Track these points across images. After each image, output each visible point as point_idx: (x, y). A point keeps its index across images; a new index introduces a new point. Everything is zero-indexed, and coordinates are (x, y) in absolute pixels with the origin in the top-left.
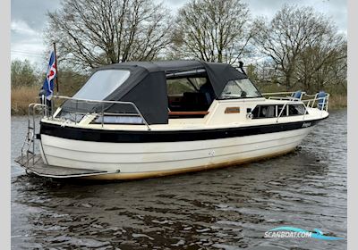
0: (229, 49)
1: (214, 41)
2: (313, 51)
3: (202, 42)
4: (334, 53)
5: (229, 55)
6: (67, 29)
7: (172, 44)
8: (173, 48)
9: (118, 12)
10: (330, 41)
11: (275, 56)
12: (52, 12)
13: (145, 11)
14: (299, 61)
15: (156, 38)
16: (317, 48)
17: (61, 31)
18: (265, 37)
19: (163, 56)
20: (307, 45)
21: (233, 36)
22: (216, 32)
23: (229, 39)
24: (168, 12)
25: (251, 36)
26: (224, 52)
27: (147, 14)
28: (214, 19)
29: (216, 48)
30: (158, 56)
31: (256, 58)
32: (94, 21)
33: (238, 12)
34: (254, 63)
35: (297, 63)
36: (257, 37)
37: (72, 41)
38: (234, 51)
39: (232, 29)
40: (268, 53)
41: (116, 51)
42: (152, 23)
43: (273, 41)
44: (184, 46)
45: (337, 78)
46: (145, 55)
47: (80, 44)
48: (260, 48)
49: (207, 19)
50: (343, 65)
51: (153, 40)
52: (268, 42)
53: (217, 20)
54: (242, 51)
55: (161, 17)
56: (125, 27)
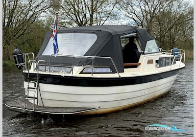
0: (99, 13)
1: (86, 6)
2: (166, 15)
3: (76, 7)
4: (182, 17)
5: (99, 18)
7: (51, 9)
8: (52, 12)
10: (179, 6)
11: (136, 19)
14: (155, 23)
15: (37, 4)
16: (169, 13)
18: (128, 4)
19: (44, 19)
20: (162, 10)
23: (98, 4)
25: (116, 3)
26: (94, 16)
29: (88, 12)
30: (39, 19)
31: (121, 20)
34: (119, 24)
35: (154, 24)
36: (121, 3)
38: (103, 15)
40: (131, 16)
43: (134, 7)
44: (61, 10)
45: (185, 36)
46: (28, 18)
50: (190, 26)
51: (34, 5)
52: (130, 8)
54: (110, 15)
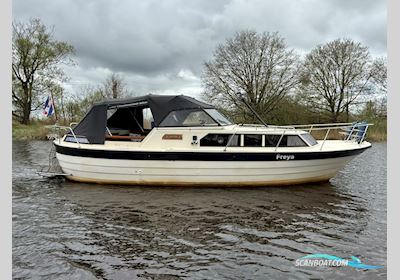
0: (350, 87)
1: (337, 80)
3: (326, 82)
5: (350, 92)
6: (218, 75)
7: (301, 84)
8: (301, 87)
9: (257, 60)
12: (208, 62)
13: (279, 58)
15: (287, 79)
17: (214, 77)
19: (293, 94)
21: (355, 76)
22: (339, 73)
23: (350, 78)
24: (297, 57)
25: (371, 76)
26: (345, 90)
27: (280, 60)
28: (337, 62)
30: (288, 94)
31: (376, 95)
32: (239, 68)
33: (359, 55)
34: (373, 100)
36: (376, 77)
37: (222, 84)
38: (355, 89)
39: (353, 69)
41: (255, 91)
42: (284, 67)
44: (310, 85)
46: (278, 94)
47: (227, 86)
48: (380, 86)
49: (331, 62)
51: (284, 81)
53: (340, 63)
54: (363, 89)
55: (291, 62)
56: (262, 71)
